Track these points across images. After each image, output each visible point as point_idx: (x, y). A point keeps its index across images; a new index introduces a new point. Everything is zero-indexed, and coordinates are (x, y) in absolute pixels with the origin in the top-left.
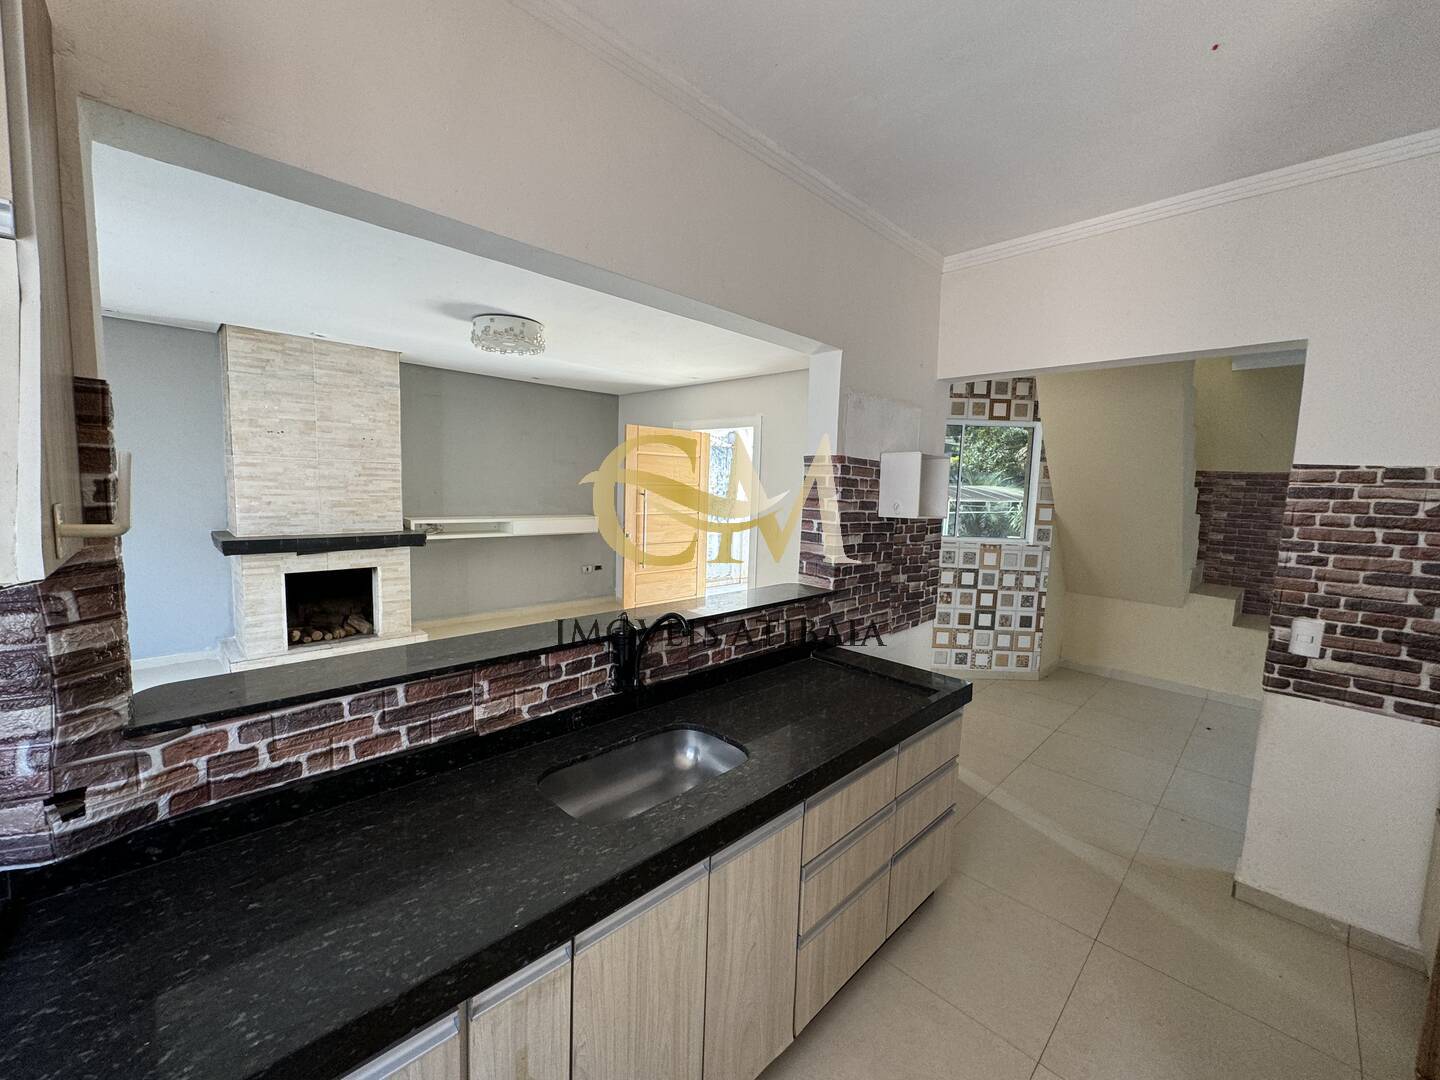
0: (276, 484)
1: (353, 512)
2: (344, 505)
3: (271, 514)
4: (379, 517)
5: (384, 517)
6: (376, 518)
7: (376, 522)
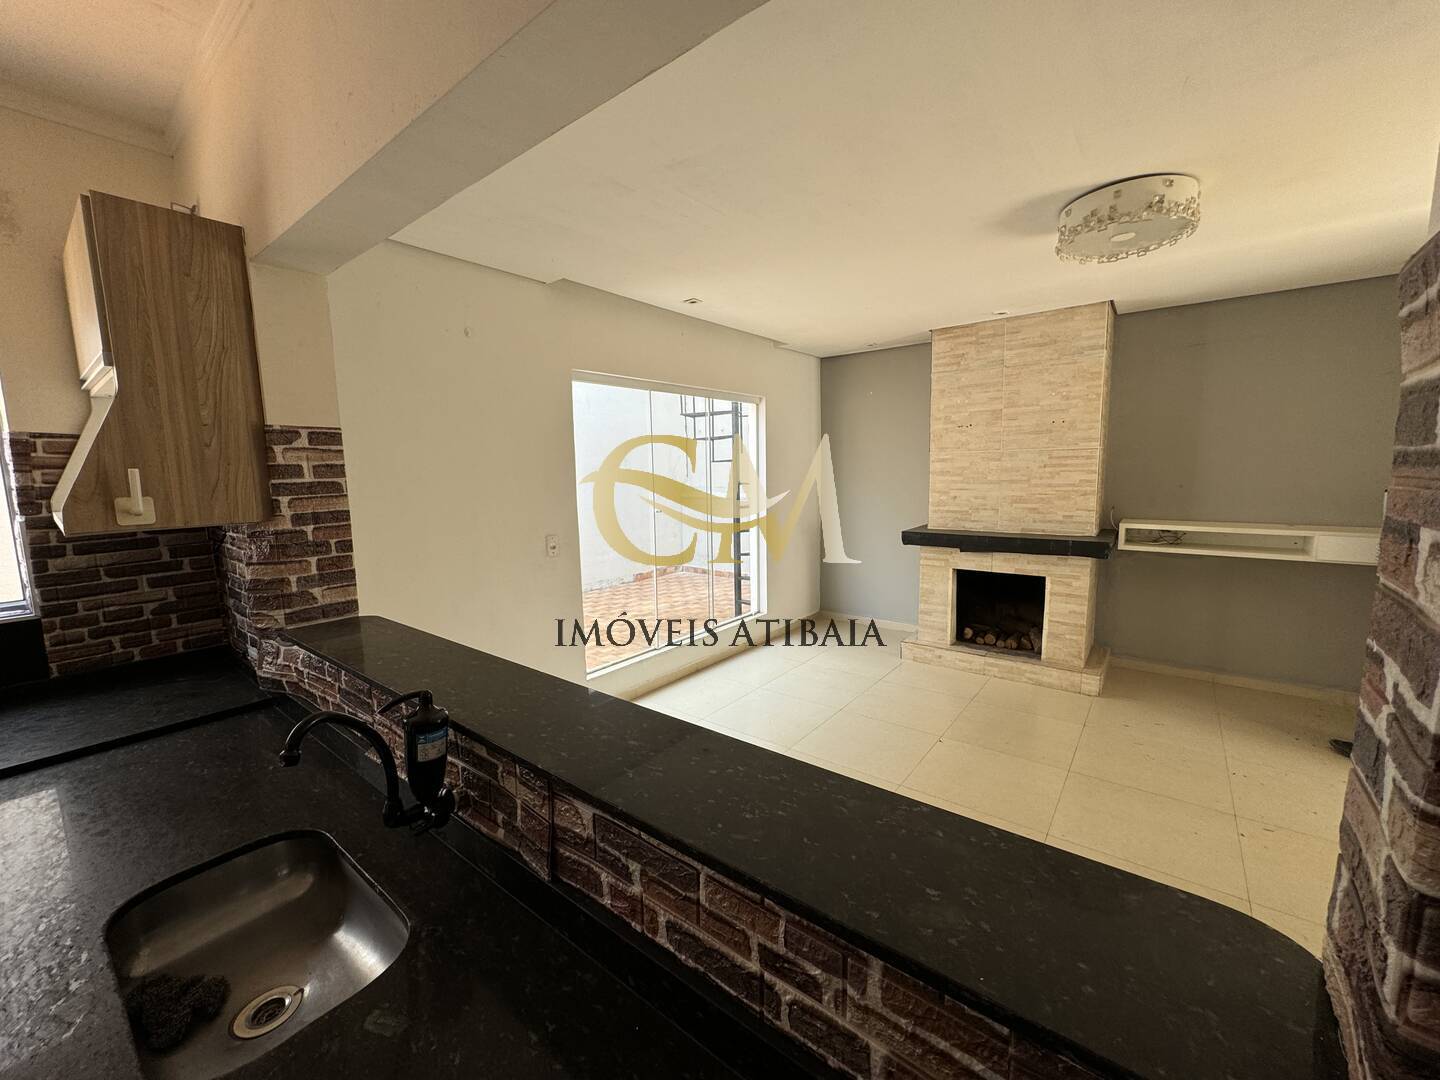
0: (961, 478)
1: (1035, 509)
2: (1025, 501)
3: (956, 509)
4: (1064, 516)
5: (1072, 516)
6: (1061, 518)
7: (1061, 522)
